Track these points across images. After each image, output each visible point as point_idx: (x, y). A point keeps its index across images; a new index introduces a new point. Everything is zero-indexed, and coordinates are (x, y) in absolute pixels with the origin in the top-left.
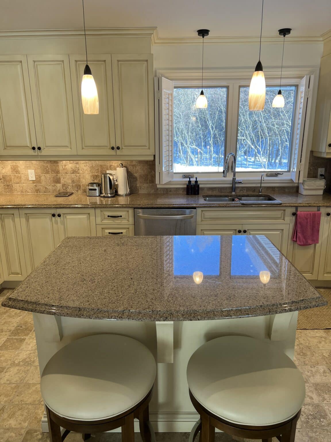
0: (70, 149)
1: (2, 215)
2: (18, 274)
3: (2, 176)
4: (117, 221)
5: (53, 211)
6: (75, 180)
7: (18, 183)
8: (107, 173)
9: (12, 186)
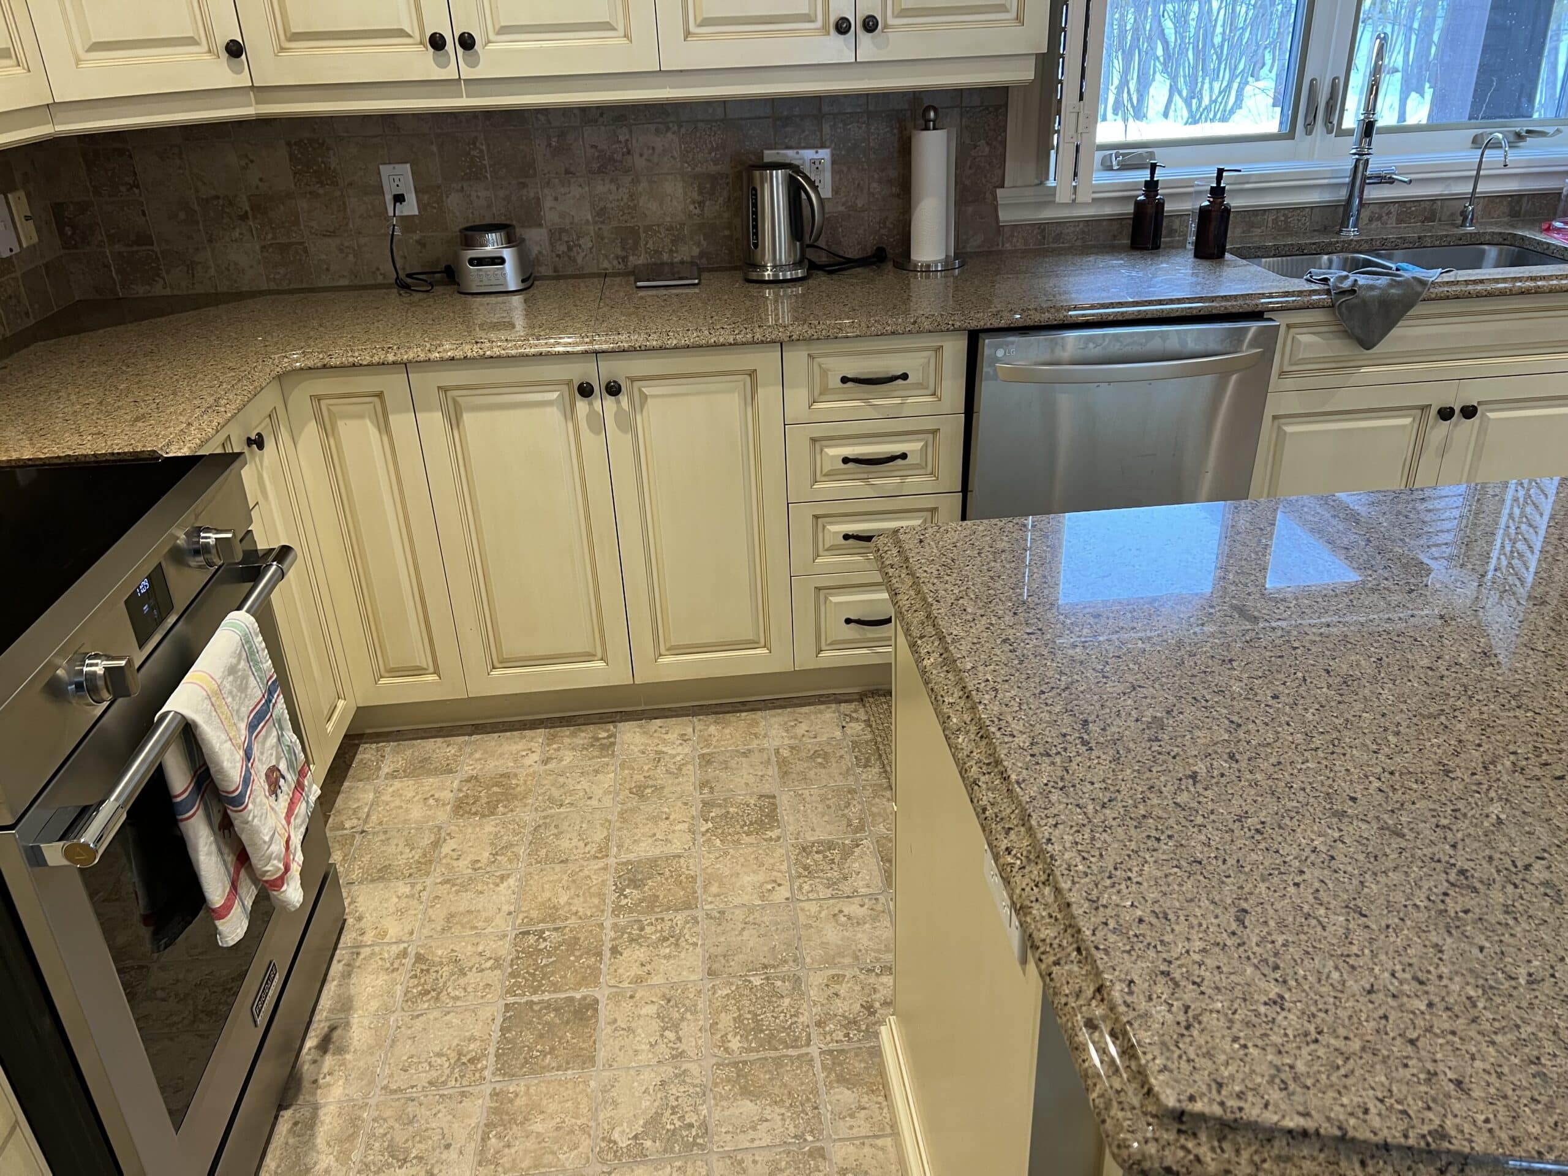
0: (625, 41)
1: (322, 402)
2: (419, 671)
3: (249, 200)
4: (886, 400)
5: (579, 372)
6: (609, 205)
7: (332, 234)
8: (766, 160)
9: (306, 250)
